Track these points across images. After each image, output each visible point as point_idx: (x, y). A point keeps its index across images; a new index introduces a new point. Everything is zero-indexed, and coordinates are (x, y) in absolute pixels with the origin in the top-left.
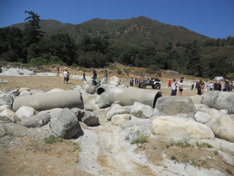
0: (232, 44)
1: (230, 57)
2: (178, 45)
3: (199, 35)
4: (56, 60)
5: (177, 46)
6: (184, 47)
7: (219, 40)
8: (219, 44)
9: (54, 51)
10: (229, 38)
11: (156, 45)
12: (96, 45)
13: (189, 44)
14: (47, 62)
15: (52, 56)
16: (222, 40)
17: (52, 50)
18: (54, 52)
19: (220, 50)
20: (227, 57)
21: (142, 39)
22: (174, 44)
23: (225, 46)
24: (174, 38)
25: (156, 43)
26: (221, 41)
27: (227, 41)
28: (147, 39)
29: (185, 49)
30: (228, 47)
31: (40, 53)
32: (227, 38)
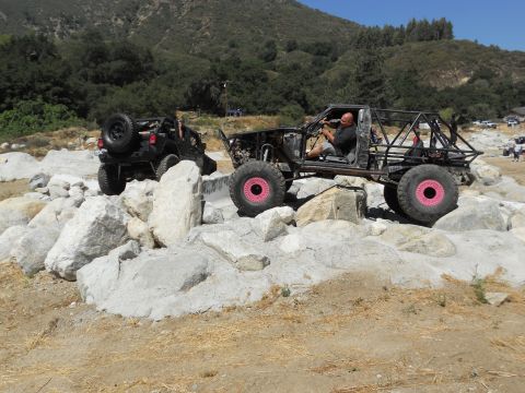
0: (421, 40)
1: (421, 71)
2: (291, 48)
3: (331, 18)
4: (62, 116)
5: (290, 50)
6: (307, 51)
7: (389, 31)
8: (393, 41)
9: (48, 89)
10: (413, 25)
11: (233, 50)
12: (125, 63)
13: (317, 45)
14: (40, 124)
15: (47, 106)
16: (397, 29)
17: (43, 86)
18: (51, 92)
19: (396, 56)
20: (415, 71)
21: (192, 35)
22: (278, 47)
23: (406, 44)
24: (276, 28)
25: (233, 46)
26: (397, 33)
27: (409, 31)
28: (206, 37)
29: (310, 56)
30: (415, 46)
31: (8, 100)
32: (409, 25)
